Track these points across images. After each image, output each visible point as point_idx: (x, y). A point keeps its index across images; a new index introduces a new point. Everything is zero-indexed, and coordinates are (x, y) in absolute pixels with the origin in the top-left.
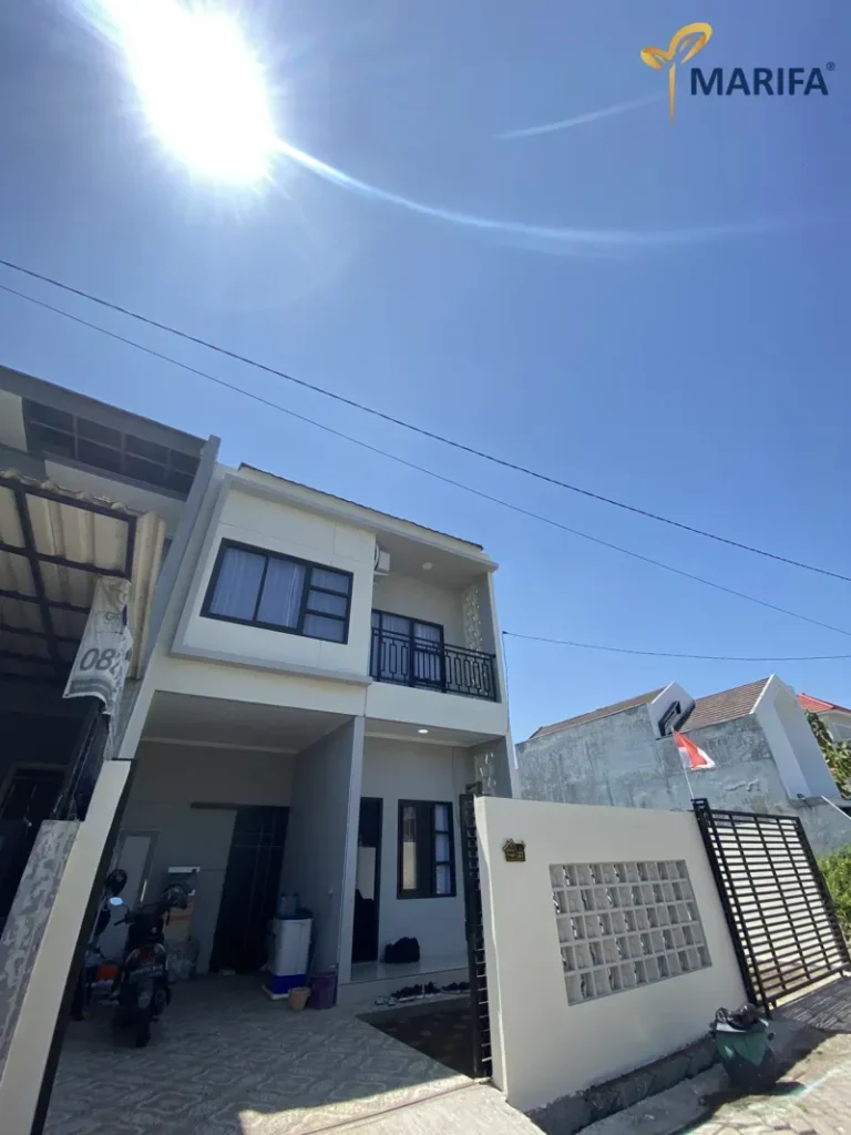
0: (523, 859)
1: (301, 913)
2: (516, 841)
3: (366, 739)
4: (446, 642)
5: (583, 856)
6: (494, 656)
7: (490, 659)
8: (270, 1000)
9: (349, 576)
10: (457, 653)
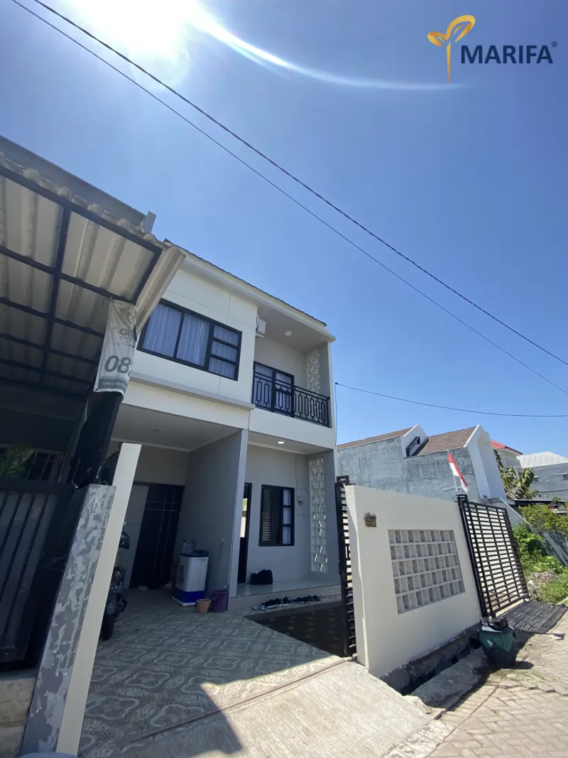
0: (375, 526)
1: (200, 554)
2: (371, 514)
3: (249, 446)
4: (295, 385)
5: (404, 526)
6: (329, 398)
7: (326, 400)
8: (182, 606)
9: (239, 334)
10: (300, 392)
